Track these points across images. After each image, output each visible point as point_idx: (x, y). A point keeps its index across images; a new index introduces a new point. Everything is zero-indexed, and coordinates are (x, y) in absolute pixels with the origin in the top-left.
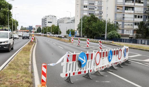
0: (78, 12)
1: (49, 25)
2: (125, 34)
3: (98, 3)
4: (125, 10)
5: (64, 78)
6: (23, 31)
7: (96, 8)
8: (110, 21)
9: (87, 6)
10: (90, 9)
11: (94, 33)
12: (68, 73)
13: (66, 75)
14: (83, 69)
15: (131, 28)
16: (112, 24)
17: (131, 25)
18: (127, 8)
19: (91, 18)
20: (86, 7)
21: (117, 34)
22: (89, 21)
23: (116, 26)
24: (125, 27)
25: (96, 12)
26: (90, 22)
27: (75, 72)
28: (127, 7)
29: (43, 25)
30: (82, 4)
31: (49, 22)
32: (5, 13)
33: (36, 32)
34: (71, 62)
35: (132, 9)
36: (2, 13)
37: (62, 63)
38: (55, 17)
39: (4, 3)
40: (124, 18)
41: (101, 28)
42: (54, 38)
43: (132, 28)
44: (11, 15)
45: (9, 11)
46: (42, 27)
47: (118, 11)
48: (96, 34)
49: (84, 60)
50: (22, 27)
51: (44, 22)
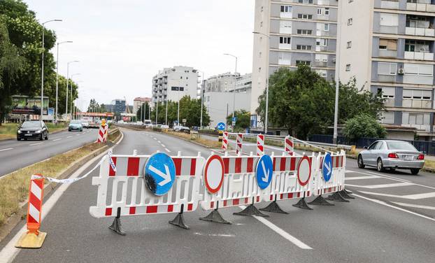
0: (260, 57)
1: (175, 97)
2: (404, 125)
3: (326, 28)
4: (407, 49)
5: (101, 218)
6: (96, 114)
7: (318, 43)
8: (354, 86)
9: (289, 39)
10: (299, 47)
11: (307, 123)
12: (114, 206)
13: (109, 211)
14: (165, 201)
15: (424, 107)
16: (362, 93)
17: (424, 98)
18: (411, 44)
19: (299, 76)
20: (285, 42)
21: (374, 126)
22: (291, 84)
23: (374, 101)
24: (406, 103)
25: (318, 57)
26: (293, 87)
27: (137, 205)
28: (413, 41)
29: (156, 98)
30: (273, 33)
31: (174, 89)
32: (32, 57)
33: (134, 117)
34: (122, 177)
35: (428, 47)
36: (24, 59)
37: (94, 178)
38: (194, 71)
39: (29, 28)
40: (401, 75)
41: (326, 106)
42: (181, 136)
43: (430, 107)
44: (53, 65)
45: (46, 53)
46: (154, 105)
47: (384, 53)
48: (311, 125)
49: (165, 173)
50: (92, 102)
51: (160, 88)
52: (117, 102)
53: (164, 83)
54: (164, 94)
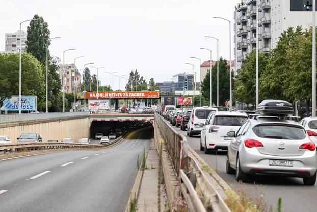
29: (244, 50)
50: (134, 76)
51: (252, 23)
52: (181, 77)
53: (263, 11)
54: (263, 35)
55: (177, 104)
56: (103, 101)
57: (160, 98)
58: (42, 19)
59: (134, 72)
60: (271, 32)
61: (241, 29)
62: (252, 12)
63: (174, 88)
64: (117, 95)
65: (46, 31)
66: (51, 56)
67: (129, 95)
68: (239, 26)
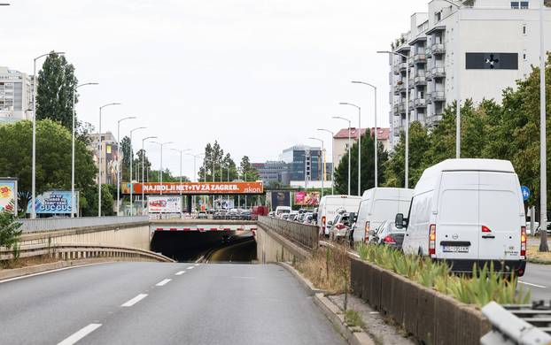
29: (404, 116)
50: (212, 152)
51: (417, 76)
52: (298, 154)
53: (433, 57)
54: (434, 95)
55: (293, 202)
56: (171, 198)
57: (265, 193)
58: (64, 59)
59: (212, 146)
60: (446, 91)
61: (401, 83)
62: (416, 58)
63: (286, 172)
64: (190, 188)
65: (70, 79)
66: (78, 121)
67: (211, 187)
68: (397, 78)
